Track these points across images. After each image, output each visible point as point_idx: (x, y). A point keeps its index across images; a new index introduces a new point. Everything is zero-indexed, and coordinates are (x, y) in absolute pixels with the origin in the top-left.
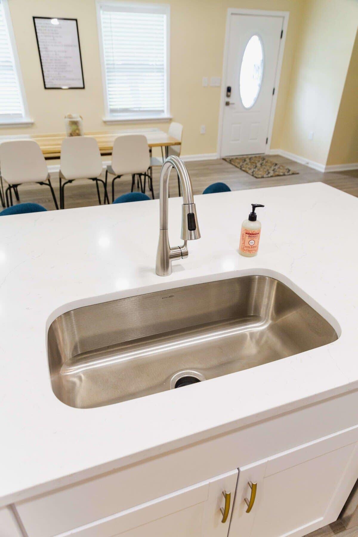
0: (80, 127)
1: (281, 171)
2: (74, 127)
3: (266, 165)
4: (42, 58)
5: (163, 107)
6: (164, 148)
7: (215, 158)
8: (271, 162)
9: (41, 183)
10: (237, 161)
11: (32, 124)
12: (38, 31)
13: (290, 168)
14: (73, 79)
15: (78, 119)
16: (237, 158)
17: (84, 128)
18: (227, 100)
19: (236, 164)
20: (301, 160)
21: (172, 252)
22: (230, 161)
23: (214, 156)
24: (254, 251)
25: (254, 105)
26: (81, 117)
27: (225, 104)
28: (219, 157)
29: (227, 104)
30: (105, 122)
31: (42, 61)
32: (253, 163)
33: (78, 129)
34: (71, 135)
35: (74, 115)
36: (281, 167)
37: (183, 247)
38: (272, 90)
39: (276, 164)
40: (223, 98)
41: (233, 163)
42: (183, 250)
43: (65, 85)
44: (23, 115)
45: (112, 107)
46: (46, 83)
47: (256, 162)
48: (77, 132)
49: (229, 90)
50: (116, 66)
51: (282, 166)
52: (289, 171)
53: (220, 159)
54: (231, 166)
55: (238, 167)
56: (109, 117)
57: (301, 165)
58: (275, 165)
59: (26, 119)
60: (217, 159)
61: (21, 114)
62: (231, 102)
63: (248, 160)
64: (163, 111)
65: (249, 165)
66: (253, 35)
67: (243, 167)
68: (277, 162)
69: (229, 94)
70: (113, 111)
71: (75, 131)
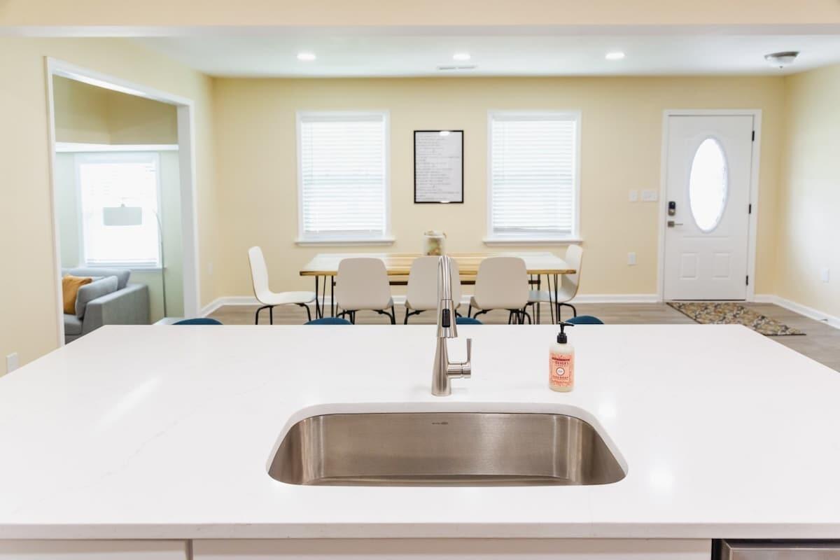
0: (441, 246)
1: (770, 328)
2: (434, 246)
3: (743, 318)
4: (417, 171)
5: (570, 226)
6: (552, 277)
7: (655, 301)
8: (754, 314)
9: (381, 312)
10: (692, 308)
11: (392, 242)
12: (417, 144)
13: (788, 326)
14: (449, 193)
15: (441, 237)
16: (692, 304)
17: (447, 247)
18: (670, 219)
19: (689, 313)
20: (815, 314)
21: (449, 368)
22: (680, 307)
23: (653, 298)
24: (564, 384)
25: (716, 227)
26: (444, 234)
27: (667, 224)
28: (661, 301)
29: (671, 224)
30: (485, 243)
31: (417, 174)
32: (721, 313)
33: (439, 249)
34: (429, 254)
35: (435, 232)
36: (772, 323)
37: (466, 363)
38: (748, 207)
39: (763, 317)
40: (663, 217)
41: (683, 310)
42: (465, 368)
43: (445, 199)
44: (384, 231)
45: (496, 225)
46: (417, 197)
47: (727, 311)
48: (437, 251)
49: (672, 206)
50: (506, 178)
51: (774, 321)
52: (787, 328)
53: (663, 304)
54: (680, 314)
55: (691, 318)
56: (492, 237)
57: (813, 321)
58: (760, 318)
59: (385, 237)
60: (658, 304)
61: (380, 231)
62: (676, 222)
63: (711, 308)
64: (569, 232)
65: (711, 315)
66: (706, 138)
67: (700, 318)
68: (765, 315)
69: (672, 211)
70: (497, 230)
71: (434, 250)
